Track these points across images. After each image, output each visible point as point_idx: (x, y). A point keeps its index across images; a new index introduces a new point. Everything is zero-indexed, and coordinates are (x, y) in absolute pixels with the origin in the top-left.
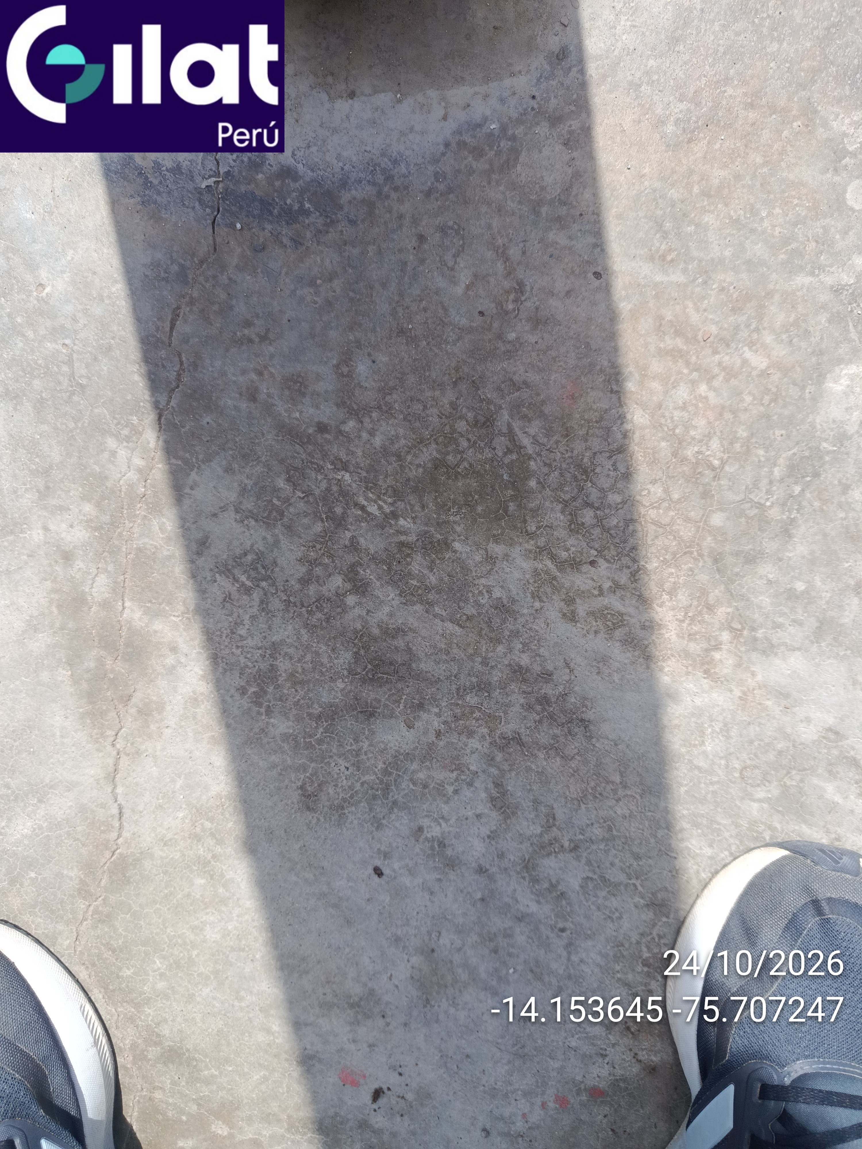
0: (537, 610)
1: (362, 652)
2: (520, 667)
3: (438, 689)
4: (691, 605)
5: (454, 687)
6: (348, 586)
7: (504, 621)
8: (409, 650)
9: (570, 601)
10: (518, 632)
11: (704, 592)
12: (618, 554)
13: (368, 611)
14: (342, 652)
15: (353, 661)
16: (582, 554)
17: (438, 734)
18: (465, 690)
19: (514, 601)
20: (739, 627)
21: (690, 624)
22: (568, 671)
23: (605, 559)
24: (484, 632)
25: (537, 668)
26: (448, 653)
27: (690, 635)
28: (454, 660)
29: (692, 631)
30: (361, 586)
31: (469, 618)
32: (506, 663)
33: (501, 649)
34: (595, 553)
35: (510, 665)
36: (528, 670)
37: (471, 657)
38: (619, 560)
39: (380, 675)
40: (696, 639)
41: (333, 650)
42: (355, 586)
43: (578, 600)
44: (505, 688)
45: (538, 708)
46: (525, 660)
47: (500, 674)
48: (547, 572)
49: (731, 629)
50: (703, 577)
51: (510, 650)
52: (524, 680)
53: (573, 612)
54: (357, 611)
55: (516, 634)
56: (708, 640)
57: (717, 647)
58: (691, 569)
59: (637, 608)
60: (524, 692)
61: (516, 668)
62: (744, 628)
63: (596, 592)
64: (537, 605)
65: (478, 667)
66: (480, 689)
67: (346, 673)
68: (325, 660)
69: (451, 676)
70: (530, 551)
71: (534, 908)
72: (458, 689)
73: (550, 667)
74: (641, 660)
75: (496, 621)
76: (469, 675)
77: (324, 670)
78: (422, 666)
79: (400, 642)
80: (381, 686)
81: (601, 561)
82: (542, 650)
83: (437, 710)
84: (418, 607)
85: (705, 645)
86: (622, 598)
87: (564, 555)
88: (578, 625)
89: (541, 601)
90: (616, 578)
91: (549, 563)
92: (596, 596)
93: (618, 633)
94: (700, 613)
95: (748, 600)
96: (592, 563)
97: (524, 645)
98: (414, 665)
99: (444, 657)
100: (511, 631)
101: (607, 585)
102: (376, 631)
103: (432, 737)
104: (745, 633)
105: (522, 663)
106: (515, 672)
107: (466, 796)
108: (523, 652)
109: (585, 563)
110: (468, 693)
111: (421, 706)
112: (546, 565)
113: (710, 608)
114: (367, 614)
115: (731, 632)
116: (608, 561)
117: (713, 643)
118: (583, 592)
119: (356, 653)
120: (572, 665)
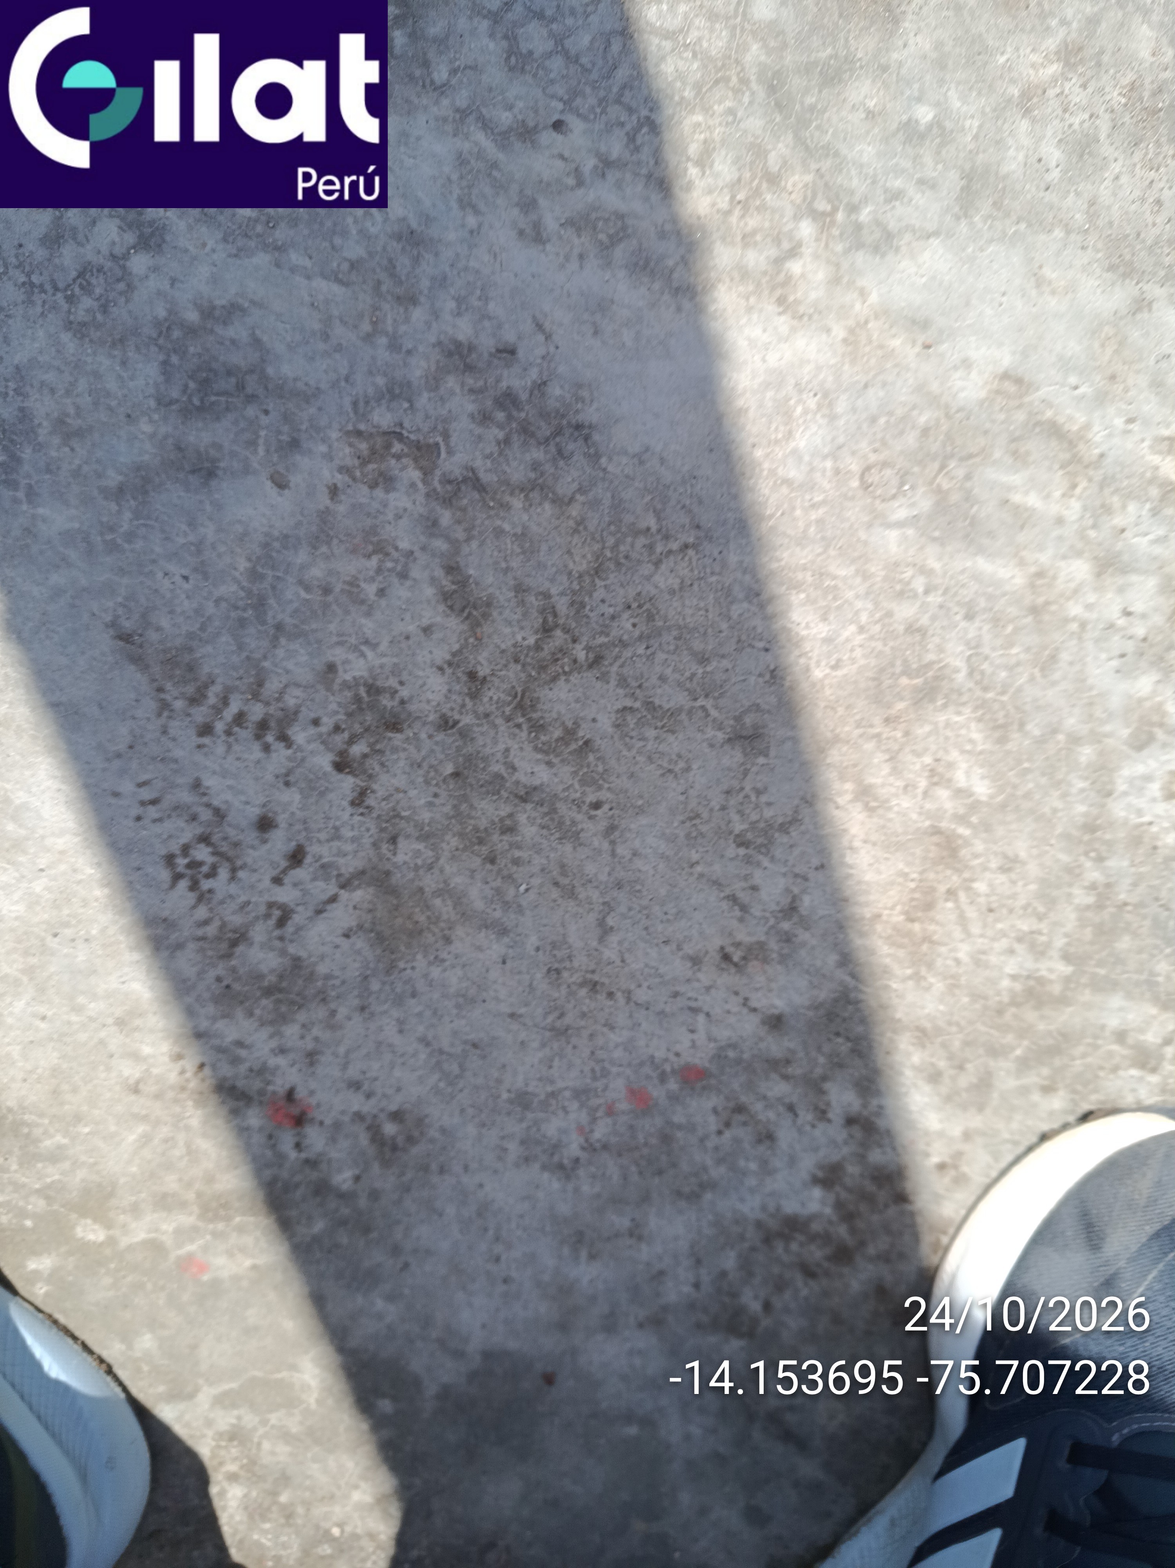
0: (471, 232)
1: (175, 359)
2: (458, 345)
3: (320, 409)
4: (739, 180)
5: (347, 402)
6: (130, 238)
7: (416, 260)
8: (256, 342)
9: (528, 205)
10: (445, 278)
11: (759, 151)
12: (601, 101)
13: (173, 281)
14: (140, 366)
15: (161, 379)
16: (536, 112)
17: (334, 491)
18: (367, 403)
19: (428, 220)
20: (829, 208)
21: (743, 217)
22: (541, 338)
23: (579, 115)
24: (384, 288)
25: (487, 343)
26: (326, 337)
27: (744, 237)
28: (339, 348)
29: (749, 229)
30: (152, 234)
31: (354, 265)
32: (433, 339)
33: (418, 314)
34: (560, 106)
35: (439, 343)
36: (471, 348)
37: (368, 338)
38: (604, 112)
39: (213, 398)
40: (756, 244)
41: (124, 363)
42: (141, 236)
43: (543, 202)
44: (437, 388)
45: (500, 416)
46: (464, 330)
47: (423, 364)
48: (480, 155)
49: (816, 216)
50: (754, 124)
51: (436, 314)
52: (469, 368)
53: (537, 226)
54: (153, 283)
55: (441, 282)
56: (777, 241)
57: (794, 252)
58: (731, 111)
59: (647, 199)
60: (472, 391)
61: (452, 347)
62: (835, 210)
63: (571, 181)
64: (472, 221)
65: (383, 355)
66: (394, 397)
67: (152, 403)
68: (112, 385)
69: (338, 380)
70: (445, 120)
71: (543, 775)
72: (355, 404)
73: (509, 336)
74: (666, 297)
75: (403, 263)
76: (370, 373)
77: (114, 403)
78: (287, 370)
79: (237, 331)
80: (218, 419)
81: (572, 121)
82: (491, 306)
83: (323, 448)
84: (262, 259)
85: (773, 252)
86: (619, 185)
87: (505, 118)
88: (548, 247)
89: (477, 212)
90: (603, 149)
91: (480, 137)
92: (572, 189)
93: (619, 253)
94: (757, 193)
95: (837, 154)
96: (558, 126)
97: (459, 300)
98: (270, 371)
99: (321, 346)
100: (433, 279)
101: (589, 164)
102: (192, 316)
103: (324, 500)
104: (840, 216)
105: (461, 337)
106: (450, 354)
107: (399, 598)
108: (459, 314)
109: (545, 128)
110: (373, 408)
111: (295, 444)
112: (476, 144)
113: (773, 180)
114: (172, 285)
115: (814, 219)
116: (584, 118)
117: (786, 245)
118: (548, 184)
119: (165, 363)
120: (547, 325)
